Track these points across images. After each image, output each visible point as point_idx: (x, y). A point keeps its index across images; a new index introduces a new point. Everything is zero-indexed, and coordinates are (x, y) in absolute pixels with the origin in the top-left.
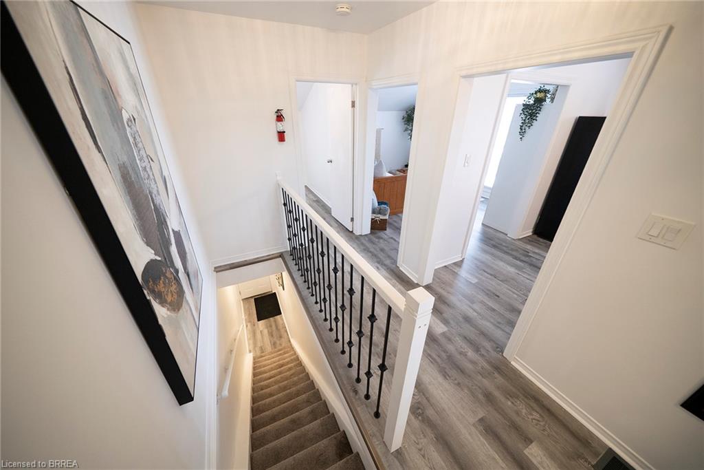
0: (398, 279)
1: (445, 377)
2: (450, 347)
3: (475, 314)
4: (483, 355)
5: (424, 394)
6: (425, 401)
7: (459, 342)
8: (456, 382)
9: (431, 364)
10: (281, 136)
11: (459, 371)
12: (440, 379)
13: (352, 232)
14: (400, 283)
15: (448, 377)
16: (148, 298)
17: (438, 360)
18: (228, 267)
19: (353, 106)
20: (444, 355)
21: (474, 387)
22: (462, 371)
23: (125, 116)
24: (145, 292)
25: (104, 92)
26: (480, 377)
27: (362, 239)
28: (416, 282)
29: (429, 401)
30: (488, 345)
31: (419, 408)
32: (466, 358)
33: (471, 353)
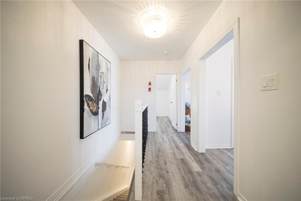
0: (187, 147)
1: (186, 188)
2: (198, 178)
3: (225, 170)
4: (218, 188)
5: (168, 189)
6: (167, 191)
7: (206, 178)
8: (191, 192)
9: (181, 180)
10: (150, 90)
11: (196, 189)
12: (182, 187)
13: (177, 130)
14: (187, 149)
15: (187, 188)
16: (84, 99)
17: (187, 180)
18: (125, 132)
19: (177, 81)
20: (192, 180)
21: (201, 198)
22: (198, 189)
23: (100, 71)
24: (84, 98)
25: (97, 65)
26: (208, 196)
27: (180, 133)
28: (196, 150)
29: (169, 192)
30: (225, 185)
31: (162, 192)
32: (205, 185)
33: (210, 184)
